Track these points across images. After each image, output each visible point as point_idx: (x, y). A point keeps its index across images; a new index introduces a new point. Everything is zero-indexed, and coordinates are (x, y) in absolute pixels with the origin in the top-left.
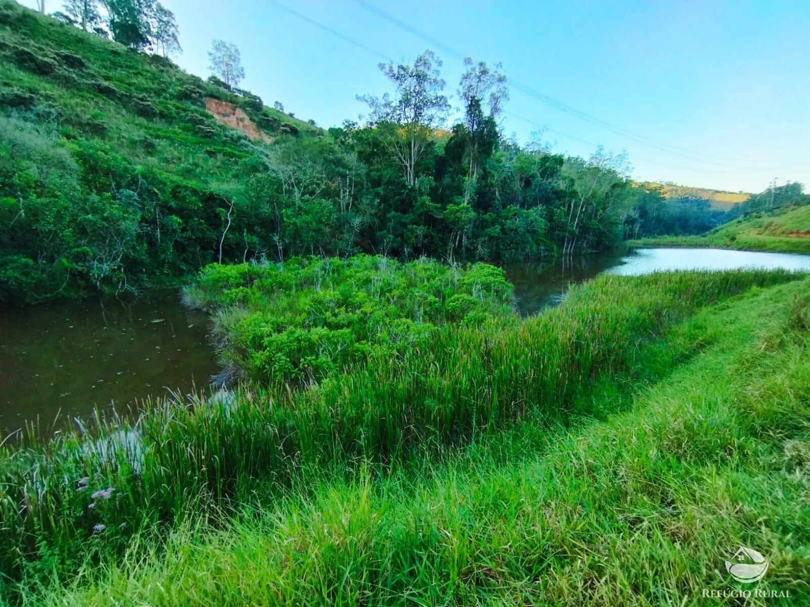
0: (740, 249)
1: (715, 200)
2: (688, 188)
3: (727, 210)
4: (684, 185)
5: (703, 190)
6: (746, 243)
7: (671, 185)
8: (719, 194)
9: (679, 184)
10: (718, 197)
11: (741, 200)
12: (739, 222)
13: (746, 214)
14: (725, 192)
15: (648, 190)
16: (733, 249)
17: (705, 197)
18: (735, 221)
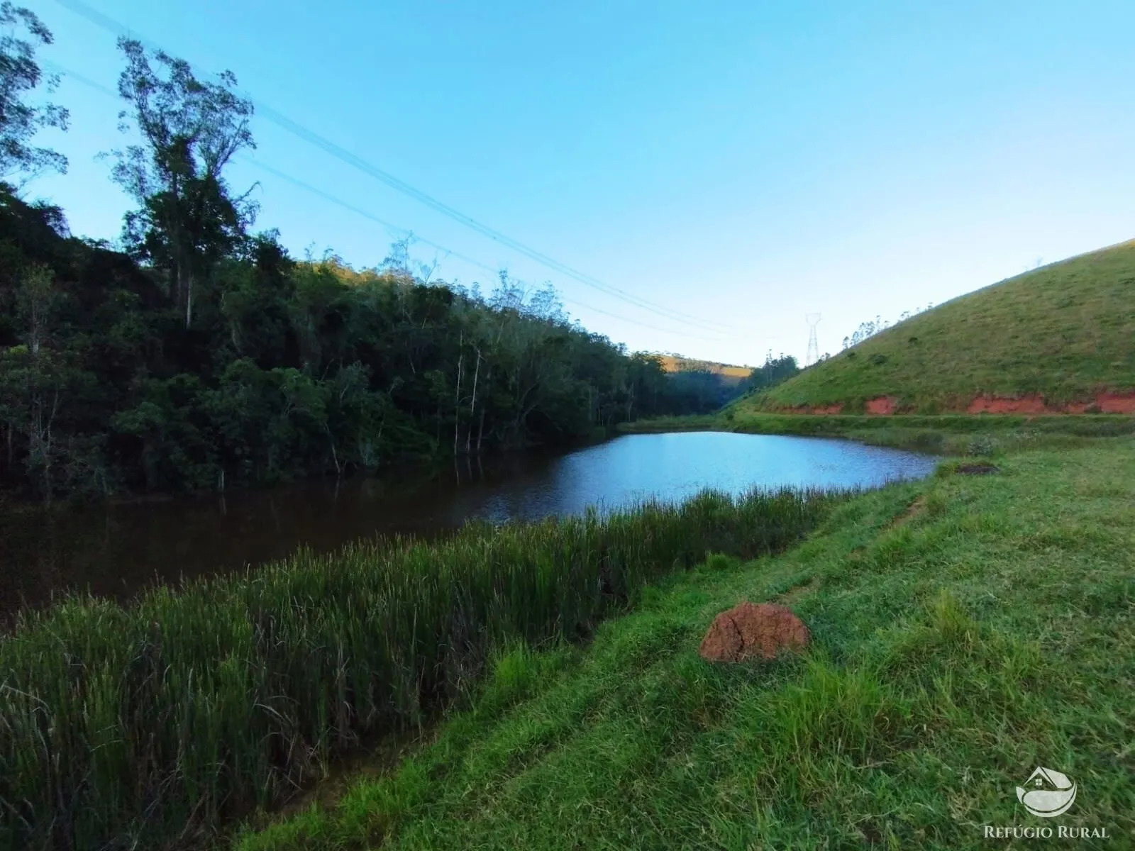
0: (735, 431)
1: (723, 375)
2: (695, 361)
3: (736, 384)
4: (692, 358)
5: (710, 364)
6: (742, 422)
7: (679, 358)
8: (724, 368)
9: (686, 357)
10: (726, 371)
11: (747, 374)
12: (745, 398)
13: (751, 389)
14: (731, 366)
15: (647, 360)
16: (728, 431)
17: (713, 371)
18: (742, 397)
